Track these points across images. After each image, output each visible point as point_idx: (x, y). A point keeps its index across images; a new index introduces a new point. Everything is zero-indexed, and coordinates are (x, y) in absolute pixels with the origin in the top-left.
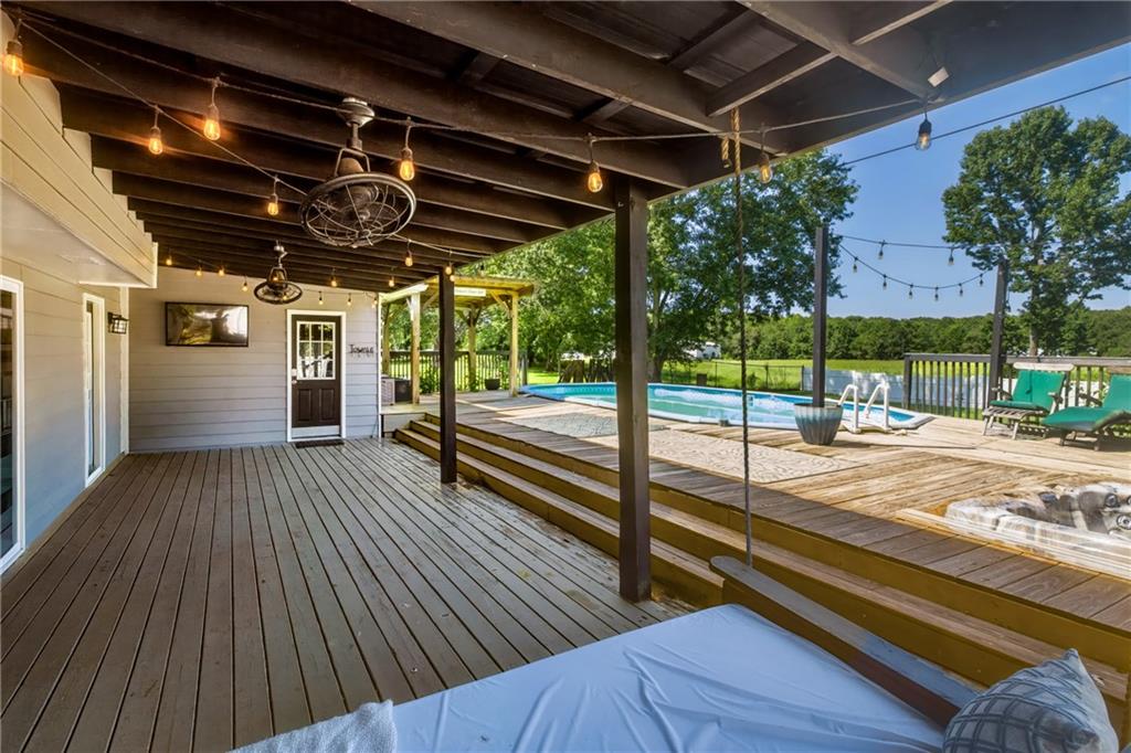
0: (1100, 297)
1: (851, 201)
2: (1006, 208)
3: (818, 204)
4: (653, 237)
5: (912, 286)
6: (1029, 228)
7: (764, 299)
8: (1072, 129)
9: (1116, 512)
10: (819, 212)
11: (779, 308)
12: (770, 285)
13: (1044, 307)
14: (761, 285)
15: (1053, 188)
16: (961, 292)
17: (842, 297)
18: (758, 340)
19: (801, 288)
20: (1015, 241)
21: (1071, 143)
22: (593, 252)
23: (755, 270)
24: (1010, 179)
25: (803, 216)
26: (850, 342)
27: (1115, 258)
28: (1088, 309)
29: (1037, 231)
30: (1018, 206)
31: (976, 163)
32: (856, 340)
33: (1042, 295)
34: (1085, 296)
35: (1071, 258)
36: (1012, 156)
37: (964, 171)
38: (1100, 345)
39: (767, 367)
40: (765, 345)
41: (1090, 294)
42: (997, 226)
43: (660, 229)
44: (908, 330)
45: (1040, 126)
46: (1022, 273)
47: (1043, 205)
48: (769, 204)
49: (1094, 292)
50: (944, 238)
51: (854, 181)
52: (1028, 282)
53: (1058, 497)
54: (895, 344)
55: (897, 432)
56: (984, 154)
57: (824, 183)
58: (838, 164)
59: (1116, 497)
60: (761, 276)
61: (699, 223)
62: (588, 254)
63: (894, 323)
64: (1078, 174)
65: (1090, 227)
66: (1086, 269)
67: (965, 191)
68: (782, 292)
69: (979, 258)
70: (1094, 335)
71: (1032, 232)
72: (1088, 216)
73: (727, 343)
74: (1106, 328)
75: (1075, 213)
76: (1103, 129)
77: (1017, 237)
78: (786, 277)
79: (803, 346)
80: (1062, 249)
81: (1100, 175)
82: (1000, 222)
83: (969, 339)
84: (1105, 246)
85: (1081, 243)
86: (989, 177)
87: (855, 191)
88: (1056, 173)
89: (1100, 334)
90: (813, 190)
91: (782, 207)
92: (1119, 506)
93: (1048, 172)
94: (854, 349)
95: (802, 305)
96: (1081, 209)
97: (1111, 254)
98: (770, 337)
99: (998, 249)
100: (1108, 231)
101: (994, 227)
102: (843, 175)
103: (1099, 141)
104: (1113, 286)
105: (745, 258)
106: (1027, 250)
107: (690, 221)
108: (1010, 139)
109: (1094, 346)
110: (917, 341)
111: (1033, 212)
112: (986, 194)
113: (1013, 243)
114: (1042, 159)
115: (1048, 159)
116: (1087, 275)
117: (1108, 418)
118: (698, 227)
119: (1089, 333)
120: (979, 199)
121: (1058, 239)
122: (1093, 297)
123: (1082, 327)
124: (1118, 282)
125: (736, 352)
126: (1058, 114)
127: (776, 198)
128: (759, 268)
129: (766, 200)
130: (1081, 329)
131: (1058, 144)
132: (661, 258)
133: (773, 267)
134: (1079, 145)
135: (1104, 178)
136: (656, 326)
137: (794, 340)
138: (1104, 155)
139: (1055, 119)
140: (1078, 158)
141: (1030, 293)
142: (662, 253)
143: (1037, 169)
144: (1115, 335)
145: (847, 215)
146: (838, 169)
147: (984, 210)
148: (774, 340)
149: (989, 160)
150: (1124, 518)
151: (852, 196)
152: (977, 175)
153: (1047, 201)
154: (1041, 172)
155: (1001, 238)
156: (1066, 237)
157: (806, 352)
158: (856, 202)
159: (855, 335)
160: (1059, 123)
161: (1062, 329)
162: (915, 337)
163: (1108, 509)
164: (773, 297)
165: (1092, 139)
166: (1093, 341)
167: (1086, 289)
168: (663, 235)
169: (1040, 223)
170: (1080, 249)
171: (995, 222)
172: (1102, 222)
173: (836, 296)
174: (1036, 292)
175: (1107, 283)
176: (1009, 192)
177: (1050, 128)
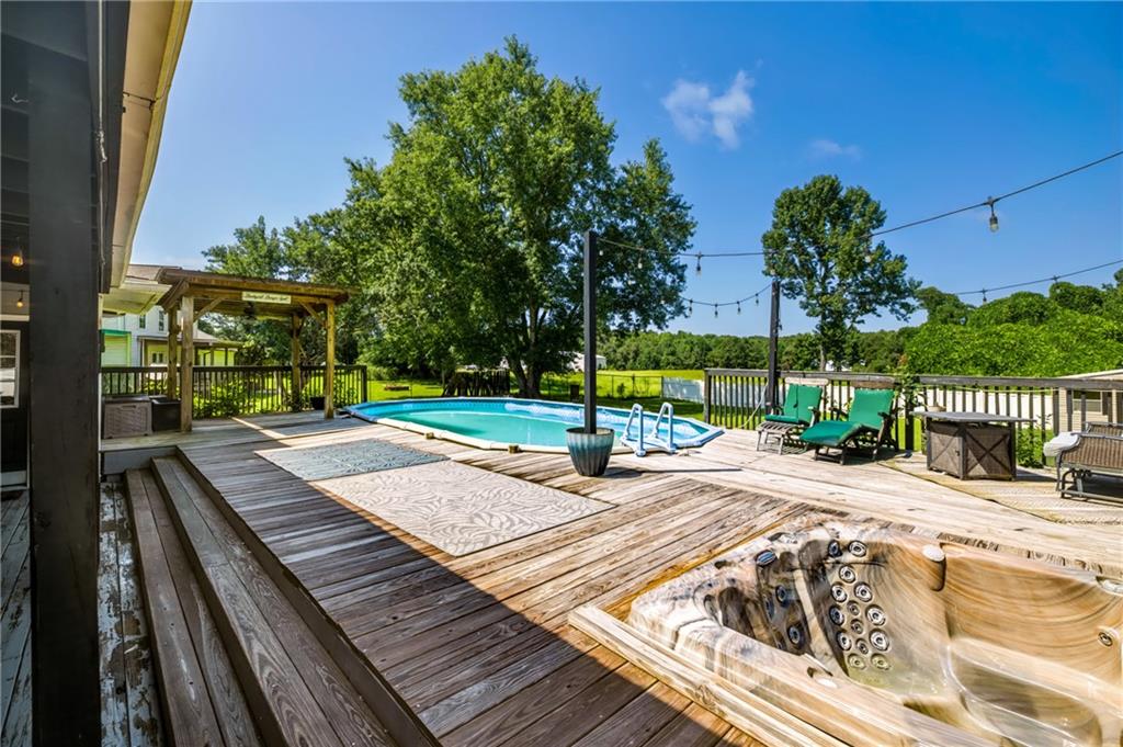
0: (863, 321)
1: (692, 235)
2: (805, 252)
3: (666, 236)
4: (527, 256)
5: (691, 301)
6: (818, 267)
7: (626, 318)
8: (843, 194)
9: (838, 562)
10: (668, 243)
11: (639, 325)
12: (631, 305)
13: (829, 329)
14: (622, 304)
15: (832, 238)
16: (739, 310)
17: (686, 317)
18: (637, 353)
19: (655, 308)
20: (810, 277)
21: (842, 204)
22: (467, 267)
23: (619, 292)
24: (805, 228)
25: (655, 246)
26: (706, 354)
27: (871, 292)
28: (858, 332)
29: (823, 269)
30: (811, 250)
31: (782, 214)
32: (710, 354)
33: (828, 320)
34: (854, 321)
35: (844, 291)
36: (806, 210)
37: (775, 219)
38: (867, 358)
39: (633, 378)
40: (642, 357)
41: (857, 320)
42: (798, 264)
43: (534, 249)
44: (745, 345)
45: (823, 190)
46: (814, 302)
47: (826, 250)
48: (629, 234)
49: (859, 318)
50: (763, 272)
51: (693, 218)
52: (818, 309)
53: (778, 555)
54: (737, 357)
55: (680, 452)
56: (788, 208)
57: (671, 219)
58: (681, 203)
59: (838, 543)
60: (624, 297)
61: (572, 247)
62: (462, 269)
63: (736, 340)
64: (847, 228)
65: (855, 269)
66: (854, 300)
67: (776, 235)
68: (641, 312)
69: (787, 289)
70: (863, 351)
71: (820, 271)
72: (855, 259)
73: (612, 356)
74: (869, 345)
75: (846, 257)
76: (861, 196)
77: (811, 275)
78: (643, 298)
79: (671, 358)
80: (839, 285)
81: (860, 229)
82: (800, 262)
83: (787, 353)
84: (865, 284)
85: (850, 280)
86: (792, 225)
87: (694, 226)
88: (834, 226)
89: (867, 349)
90: (663, 224)
91: (639, 237)
92: (841, 554)
93: (829, 224)
94: (709, 361)
95: (656, 323)
96: (850, 254)
97: (868, 290)
98: (646, 350)
99: (799, 283)
100: (866, 272)
101: (795, 266)
102: (684, 212)
103: (858, 204)
104: (870, 314)
105: (611, 281)
106: (817, 284)
107: (563, 245)
108: (804, 197)
109: (863, 358)
110: (752, 354)
111: (820, 255)
112: (790, 239)
113: (809, 278)
114: (825, 215)
115: (829, 215)
116: (855, 305)
117: (849, 432)
118: (570, 251)
119: (860, 349)
120: (786, 243)
121: (836, 277)
122: (859, 322)
123: (855, 344)
124: (874, 311)
125: (619, 363)
126: (833, 181)
127: (634, 229)
128: (623, 291)
129: (626, 229)
130: (855, 346)
131: (834, 205)
132: (534, 276)
133: (634, 288)
134: (847, 206)
135: (862, 232)
136: (533, 340)
137: (665, 353)
138: (862, 215)
139: (832, 185)
140: (847, 216)
141: (820, 317)
142: (535, 271)
143: (821, 222)
144: (875, 351)
145: (688, 247)
146: (682, 207)
147: (789, 251)
148: (649, 353)
149: (791, 212)
150: (846, 569)
151: (692, 231)
152: (784, 225)
153: (829, 247)
154: (825, 225)
155: (800, 274)
156: (841, 275)
157: (674, 364)
158: (695, 236)
159: (710, 350)
160: (834, 189)
161: (844, 346)
162: (751, 351)
163: (831, 560)
164: (633, 315)
165: (855, 202)
166: (862, 355)
167: (854, 315)
168: (535, 255)
169: (825, 264)
170: (850, 285)
171: (797, 261)
172: (862, 266)
173: (682, 316)
174: (824, 317)
175: (867, 312)
176: (805, 238)
177: (828, 191)
